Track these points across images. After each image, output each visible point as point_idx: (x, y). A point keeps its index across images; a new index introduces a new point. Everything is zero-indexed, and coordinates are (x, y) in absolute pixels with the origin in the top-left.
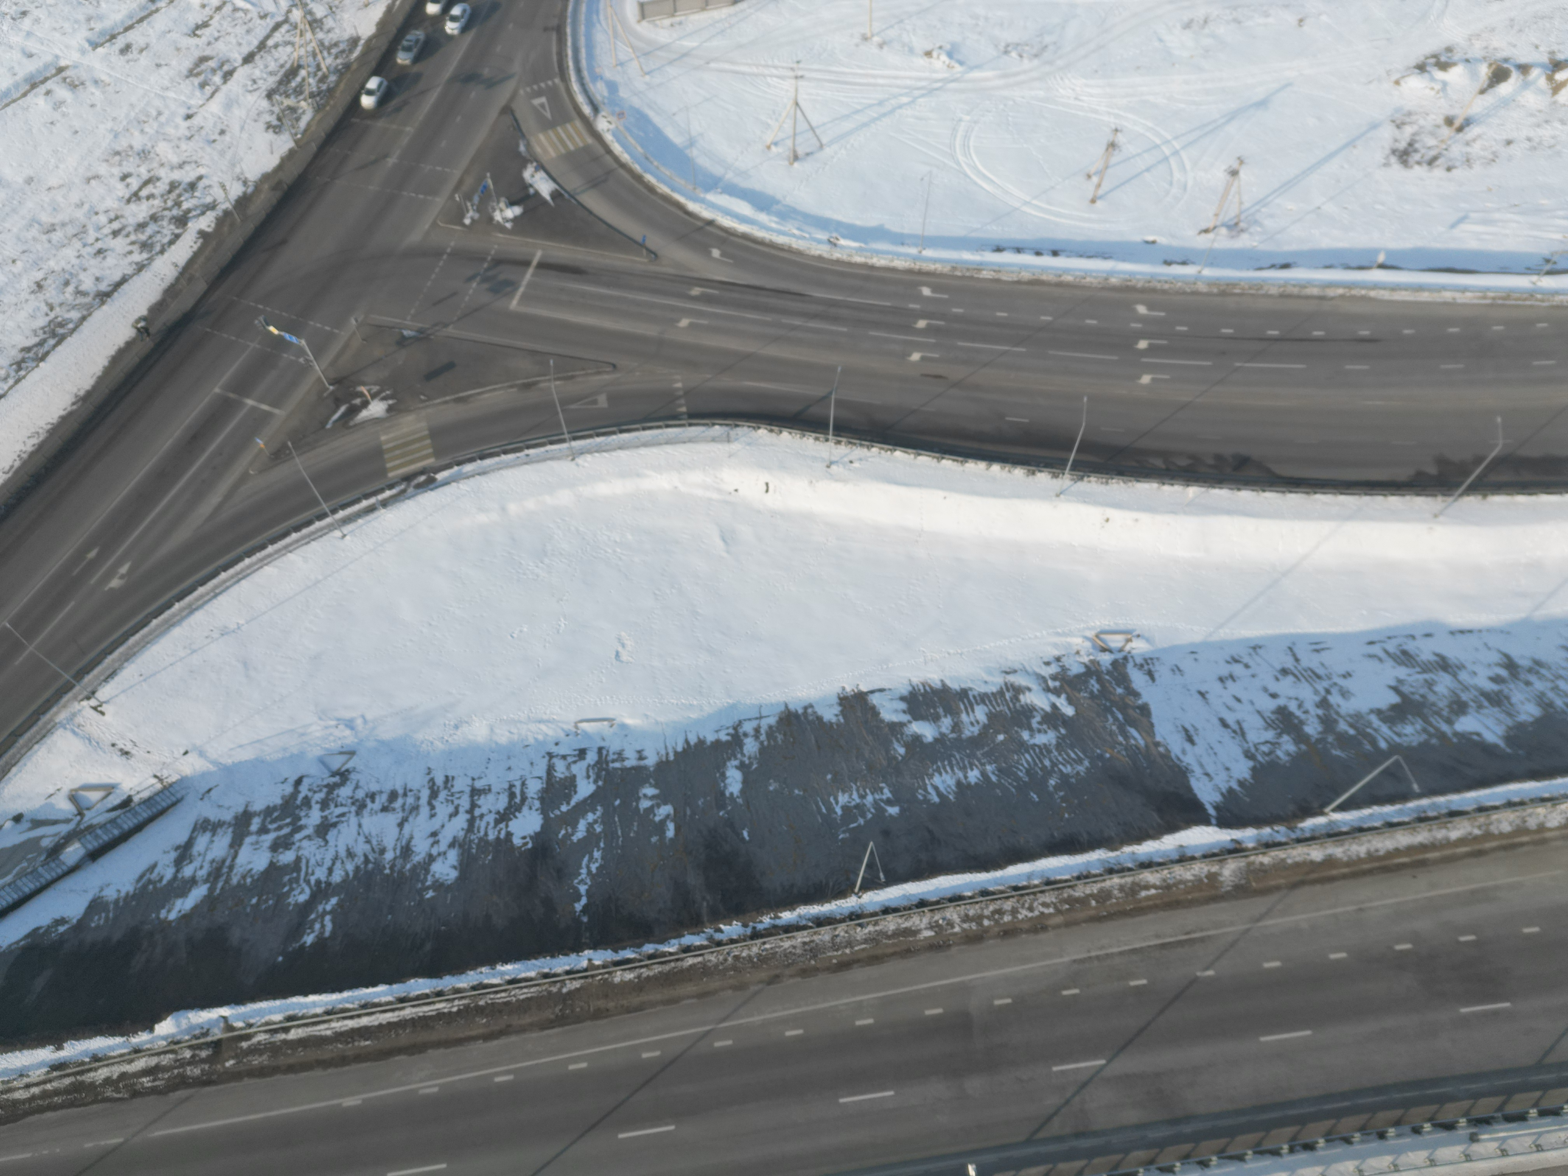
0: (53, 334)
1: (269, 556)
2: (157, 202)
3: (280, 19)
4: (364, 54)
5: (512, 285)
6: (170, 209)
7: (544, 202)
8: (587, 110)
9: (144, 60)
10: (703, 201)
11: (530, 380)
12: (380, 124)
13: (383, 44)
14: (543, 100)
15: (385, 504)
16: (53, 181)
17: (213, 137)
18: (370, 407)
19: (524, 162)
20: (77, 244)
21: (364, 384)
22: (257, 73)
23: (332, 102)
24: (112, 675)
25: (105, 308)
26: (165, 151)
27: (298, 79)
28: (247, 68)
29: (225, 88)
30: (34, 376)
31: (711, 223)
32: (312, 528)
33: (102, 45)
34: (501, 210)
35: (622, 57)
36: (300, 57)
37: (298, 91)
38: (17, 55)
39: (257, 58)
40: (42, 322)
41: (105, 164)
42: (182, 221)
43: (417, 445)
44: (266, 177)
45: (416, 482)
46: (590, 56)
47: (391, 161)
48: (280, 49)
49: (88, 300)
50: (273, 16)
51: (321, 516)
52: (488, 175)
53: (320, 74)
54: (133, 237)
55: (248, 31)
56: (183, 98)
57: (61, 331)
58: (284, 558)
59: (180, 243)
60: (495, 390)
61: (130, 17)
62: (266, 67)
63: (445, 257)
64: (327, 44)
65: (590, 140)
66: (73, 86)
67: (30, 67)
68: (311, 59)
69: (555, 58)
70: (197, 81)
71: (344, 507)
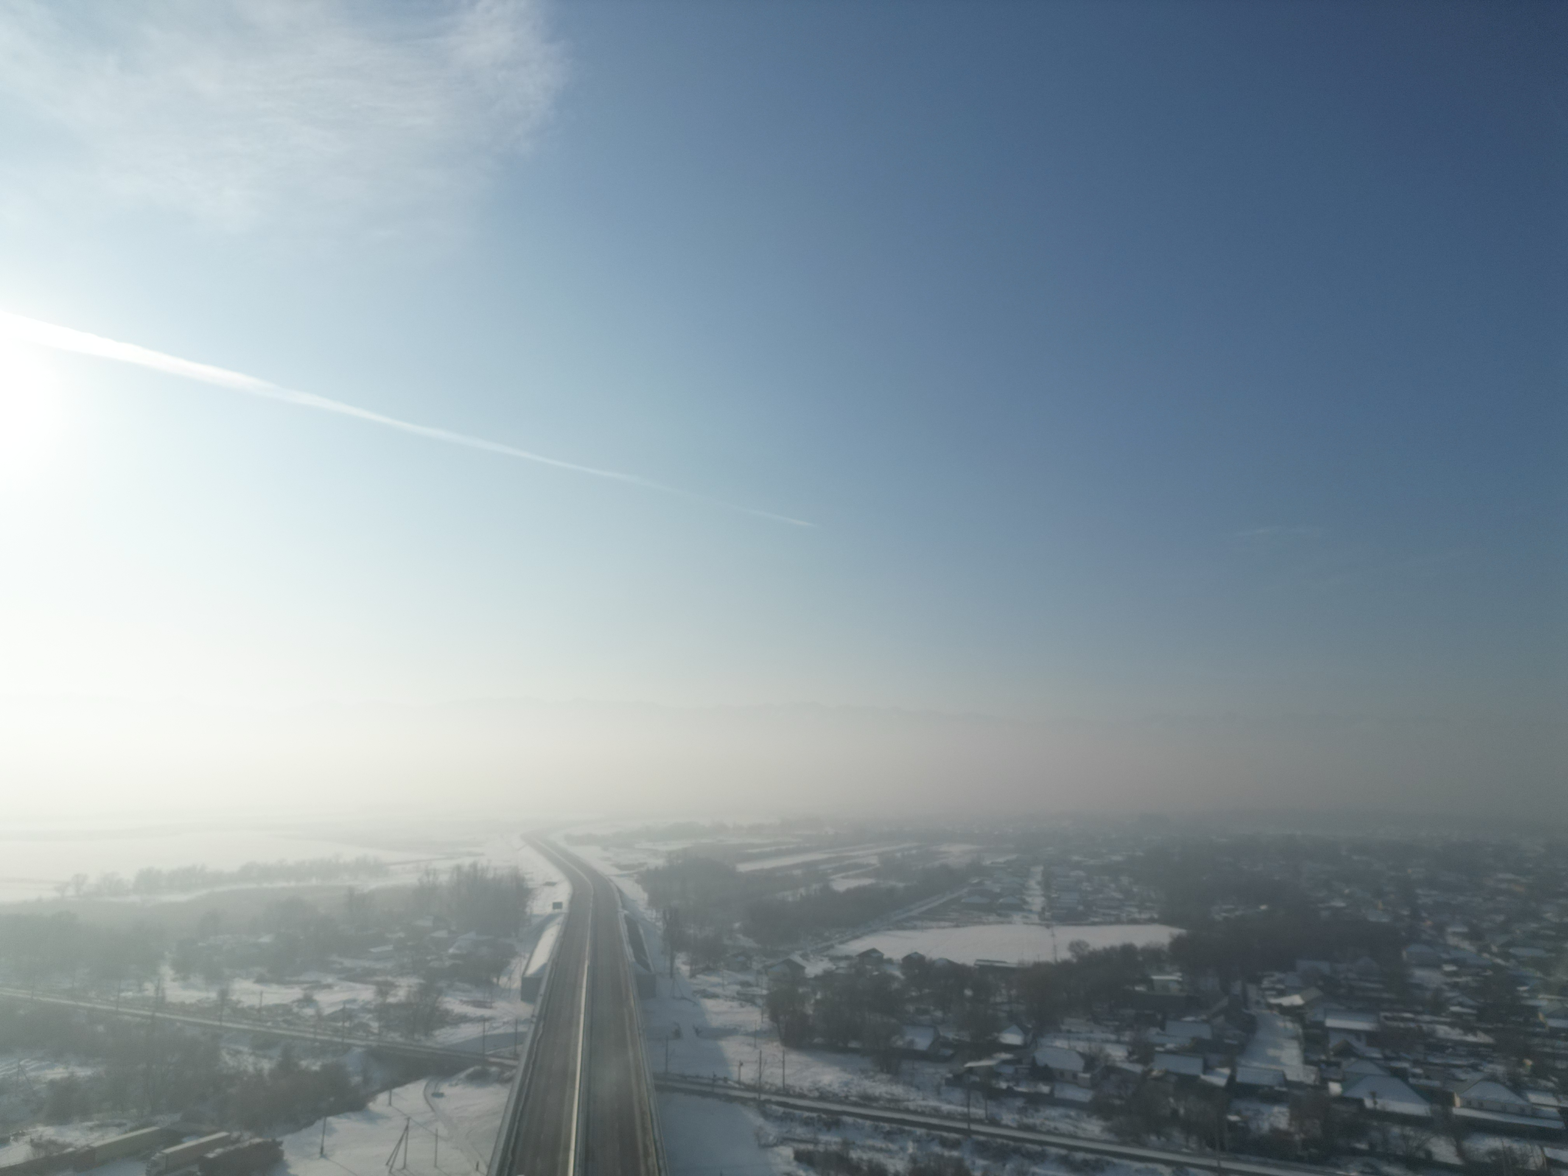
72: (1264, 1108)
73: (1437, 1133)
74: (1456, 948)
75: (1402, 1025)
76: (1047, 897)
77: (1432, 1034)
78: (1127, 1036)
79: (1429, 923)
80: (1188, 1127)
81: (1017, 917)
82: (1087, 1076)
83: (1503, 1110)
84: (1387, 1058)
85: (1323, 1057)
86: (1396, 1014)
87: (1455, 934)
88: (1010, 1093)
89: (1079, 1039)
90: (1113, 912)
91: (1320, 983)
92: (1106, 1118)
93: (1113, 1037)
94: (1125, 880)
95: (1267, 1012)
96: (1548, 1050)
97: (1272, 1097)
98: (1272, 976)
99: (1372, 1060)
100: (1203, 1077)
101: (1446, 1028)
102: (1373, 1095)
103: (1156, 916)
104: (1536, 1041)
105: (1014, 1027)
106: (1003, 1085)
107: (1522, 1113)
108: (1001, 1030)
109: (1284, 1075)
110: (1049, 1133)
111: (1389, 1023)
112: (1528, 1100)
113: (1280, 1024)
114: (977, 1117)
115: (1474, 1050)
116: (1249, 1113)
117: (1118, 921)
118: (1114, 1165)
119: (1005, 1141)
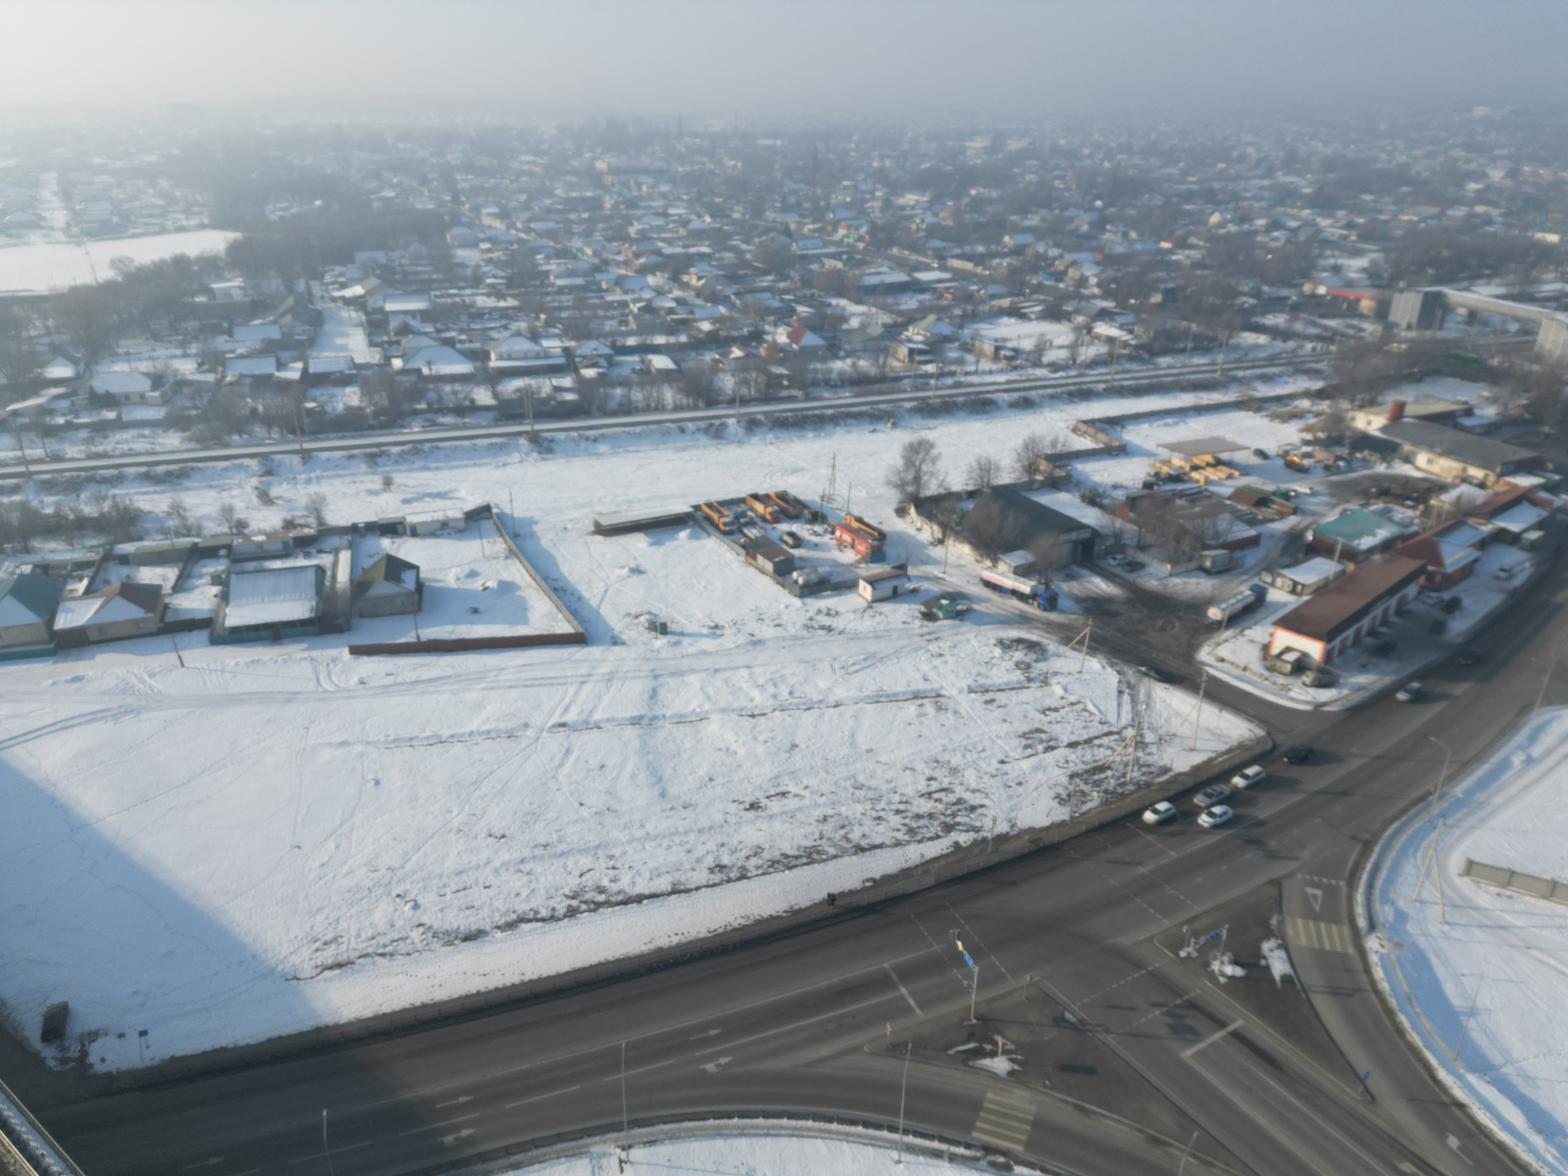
0: (809, 856)
1: (829, 1132)
2: (940, 806)
3: (1114, 729)
4: (1167, 782)
5: (1195, 1035)
6: (946, 816)
7: (1271, 979)
8: (1362, 923)
9: (997, 713)
10: (1460, 1078)
11: (1163, 1137)
12: (1150, 838)
13: (1189, 782)
14: (1319, 892)
15: (953, 1158)
16: (883, 759)
17: (1010, 784)
18: (996, 1060)
19: (1269, 934)
20: (868, 805)
21: (1003, 1036)
22: (1073, 757)
23: (1119, 804)
24: (652, 1143)
25: (854, 857)
26: (970, 777)
27: (1103, 776)
28: (1068, 751)
29: (1041, 756)
30: (777, 876)
31: (1461, 1106)
32: (878, 1133)
33: (976, 692)
34: (1222, 963)
35: (1425, 896)
36: (1114, 762)
37: (1097, 784)
38: (918, 676)
39: (1080, 747)
40: (808, 843)
41: (923, 764)
42: (948, 828)
43: (1015, 1124)
44: (1031, 830)
45: (992, 1158)
46: (1390, 880)
47: (1142, 870)
48: (1102, 749)
49: (848, 846)
50: (1111, 725)
51: (893, 1129)
52: (1227, 926)
53: (1122, 780)
54: (907, 821)
55: (1085, 728)
56: (1007, 748)
57: (815, 856)
58: (838, 1143)
59: (936, 842)
60: (1121, 1122)
61: (1007, 684)
62: (1083, 756)
63: (1143, 972)
64: (1141, 762)
65: (1351, 950)
66: (939, 708)
67: (922, 686)
68: (1122, 767)
69: (1350, 865)
70: (1024, 742)
71: (917, 1134)
72: (337, 391)
73: (478, 383)
74: (490, 227)
75: (449, 300)
76: (72, 210)
77: (472, 305)
78: (194, 349)
79: (467, 206)
80: (268, 421)
81: (35, 237)
82: (157, 394)
83: (525, 357)
84: (439, 331)
85: (385, 338)
86: (444, 292)
87: (489, 215)
88: (70, 426)
89: (140, 360)
90: (155, 221)
91: (378, 272)
92: (184, 430)
93: (179, 352)
94: (164, 183)
95: (332, 305)
96: (556, 304)
97: (344, 380)
98: (333, 270)
99: (426, 334)
100: (277, 374)
101: (484, 298)
102: (429, 363)
103: (206, 221)
104: (549, 298)
105: (60, 360)
106: (61, 420)
107: (538, 357)
108: (44, 365)
109: (352, 360)
110: (123, 455)
111: (439, 300)
112: (541, 346)
113: (345, 314)
114: (35, 457)
115: (506, 314)
116: (325, 398)
117: (163, 231)
118: (199, 469)
119: (74, 474)
